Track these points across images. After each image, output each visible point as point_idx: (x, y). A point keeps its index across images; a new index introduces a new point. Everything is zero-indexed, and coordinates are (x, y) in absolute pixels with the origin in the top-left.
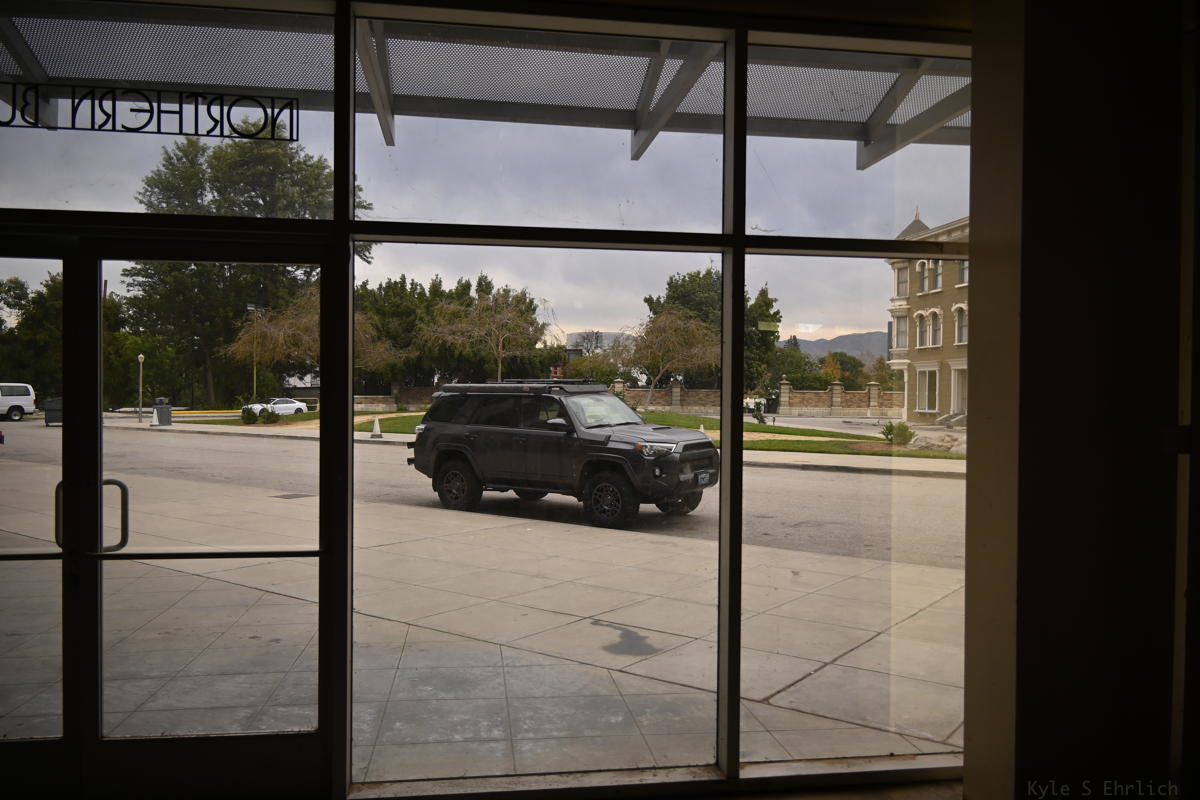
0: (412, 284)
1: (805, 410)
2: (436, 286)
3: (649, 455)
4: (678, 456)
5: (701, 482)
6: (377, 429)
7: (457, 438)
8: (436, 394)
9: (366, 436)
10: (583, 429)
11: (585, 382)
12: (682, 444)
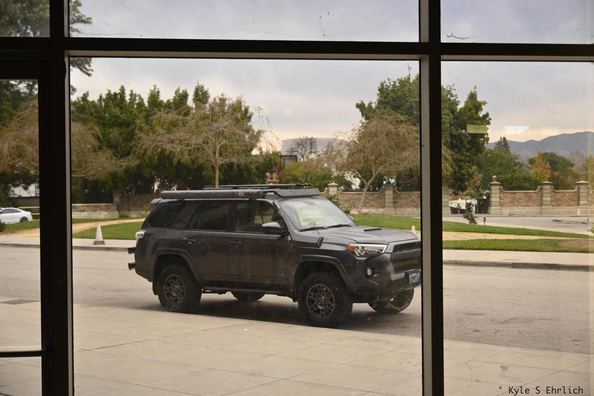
0: (131, 95)
1: (516, 210)
2: (154, 97)
3: (361, 256)
4: (388, 256)
5: (412, 281)
6: (99, 236)
7: (174, 243)
8: (155, 201)
9: (89, 242)
10: (296, 232)
11: (299, 187)
12: (392, 245)
